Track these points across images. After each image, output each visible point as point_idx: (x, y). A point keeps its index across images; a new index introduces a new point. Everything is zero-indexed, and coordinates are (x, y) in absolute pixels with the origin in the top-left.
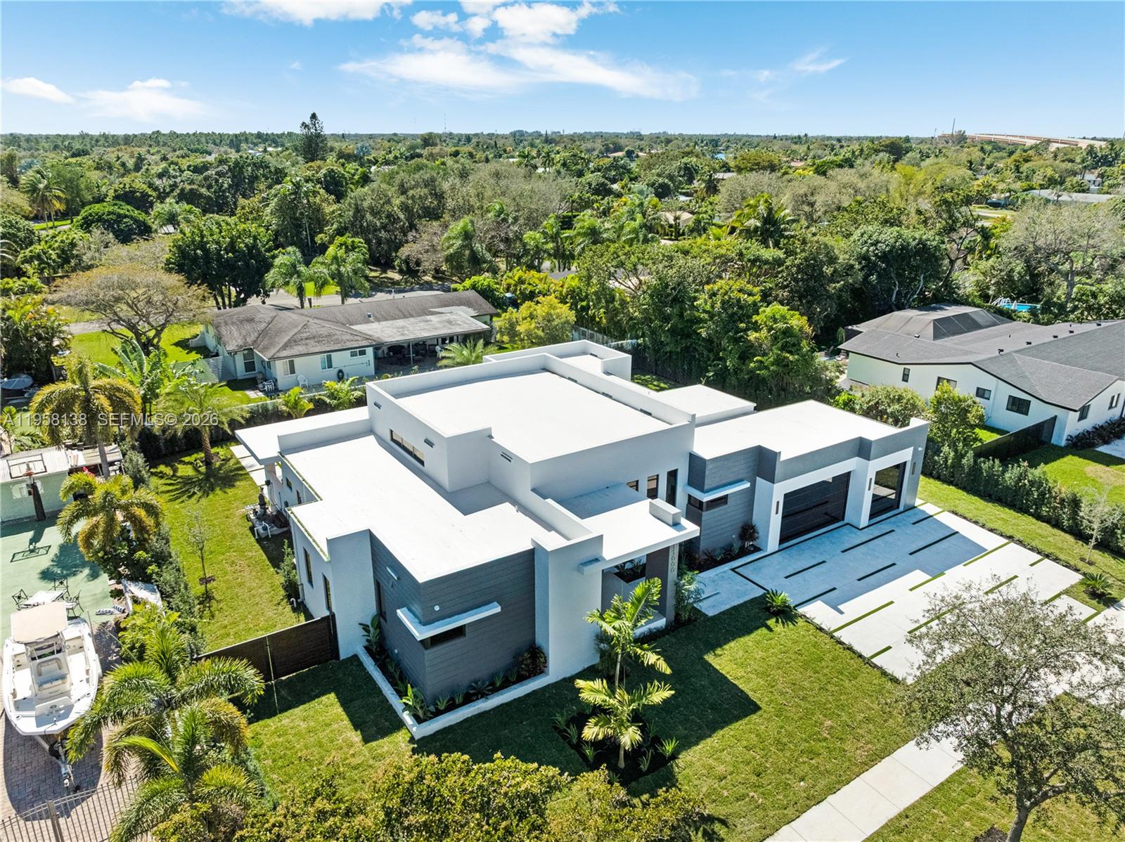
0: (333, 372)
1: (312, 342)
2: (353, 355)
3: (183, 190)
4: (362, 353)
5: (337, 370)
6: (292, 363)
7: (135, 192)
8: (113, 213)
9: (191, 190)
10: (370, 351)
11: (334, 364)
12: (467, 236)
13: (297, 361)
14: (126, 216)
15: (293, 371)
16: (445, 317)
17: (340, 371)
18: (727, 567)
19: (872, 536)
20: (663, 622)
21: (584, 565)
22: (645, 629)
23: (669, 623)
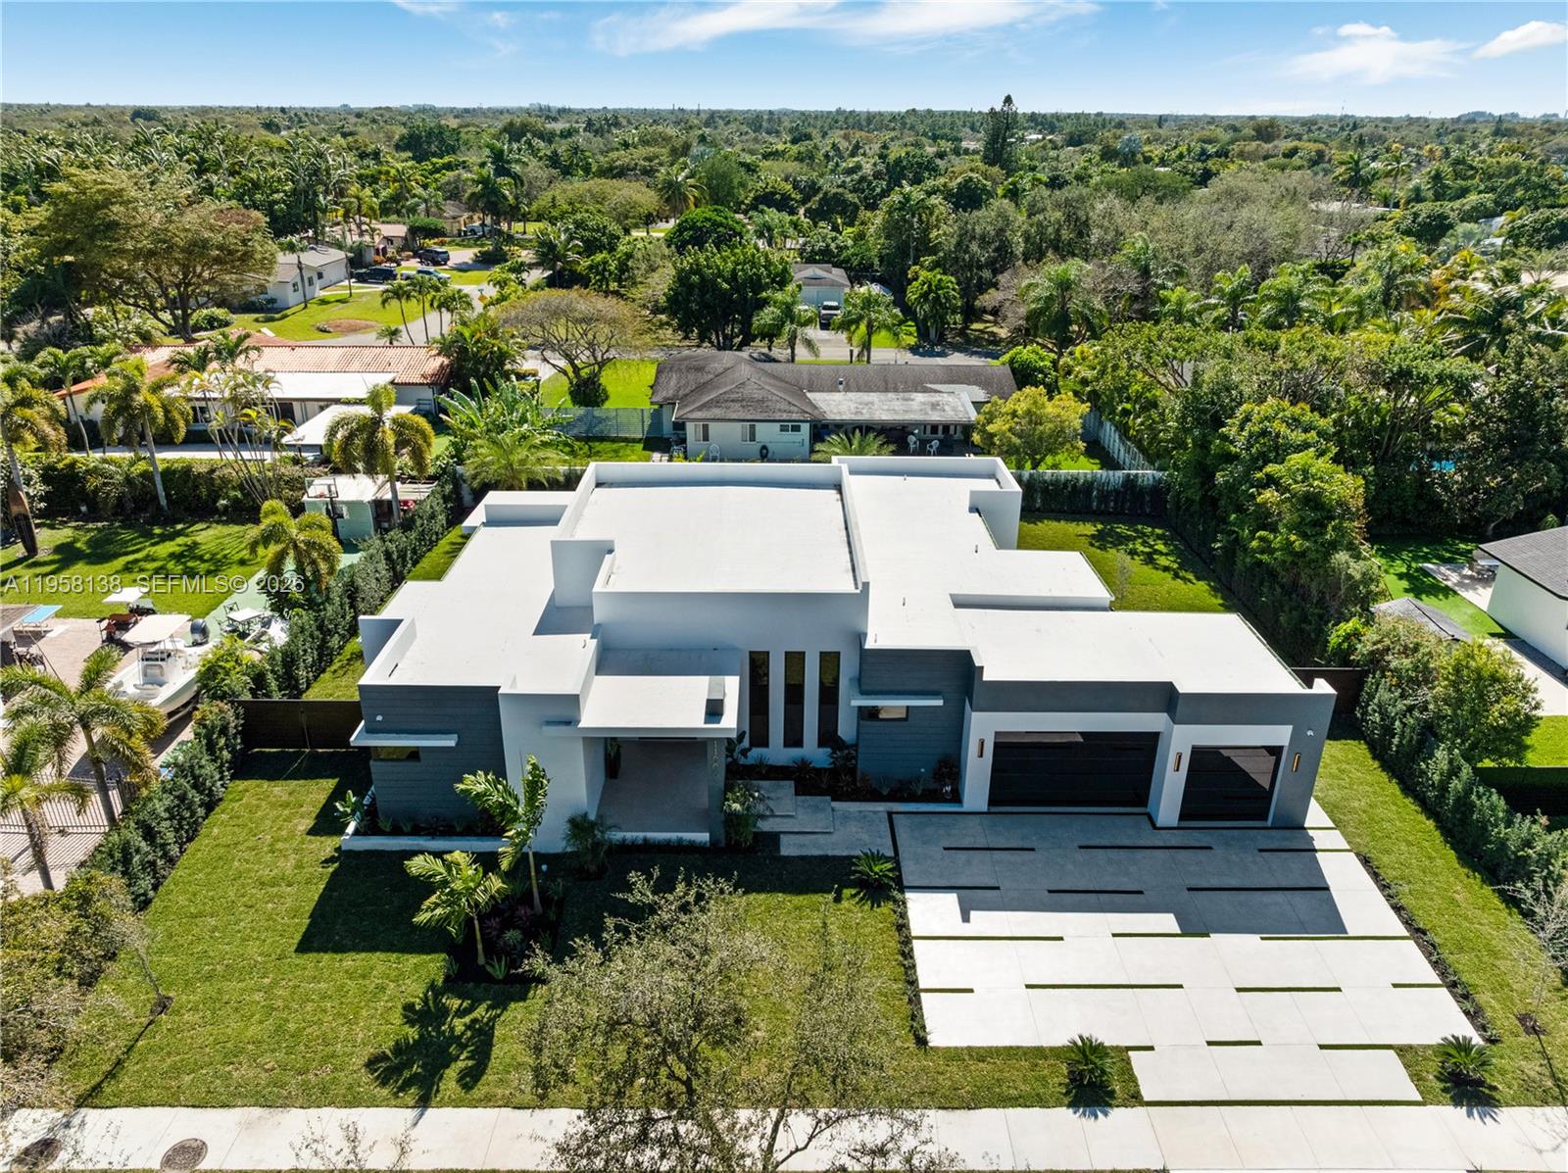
0: (755, 447)
1: (737, 405)
2: (784, 429)
3: (826, 194)
4: (796, 429)
5: (759, 446)
6: (706, 428)
7: (775, 193)
8: (709, 220)
9: (836, 194)
10: (805, 428)
11: (758, 437)
12: (1065, 286)
13: (712, 426)
14: (721, 225)
15: (706, 438)
16: (936, 398)
17: (764, 447)
18: (881, 807)
19: (1161, 844)
20: (703, 837)
21: (549, 723)
22: (673, 836)
23: (713, 842)
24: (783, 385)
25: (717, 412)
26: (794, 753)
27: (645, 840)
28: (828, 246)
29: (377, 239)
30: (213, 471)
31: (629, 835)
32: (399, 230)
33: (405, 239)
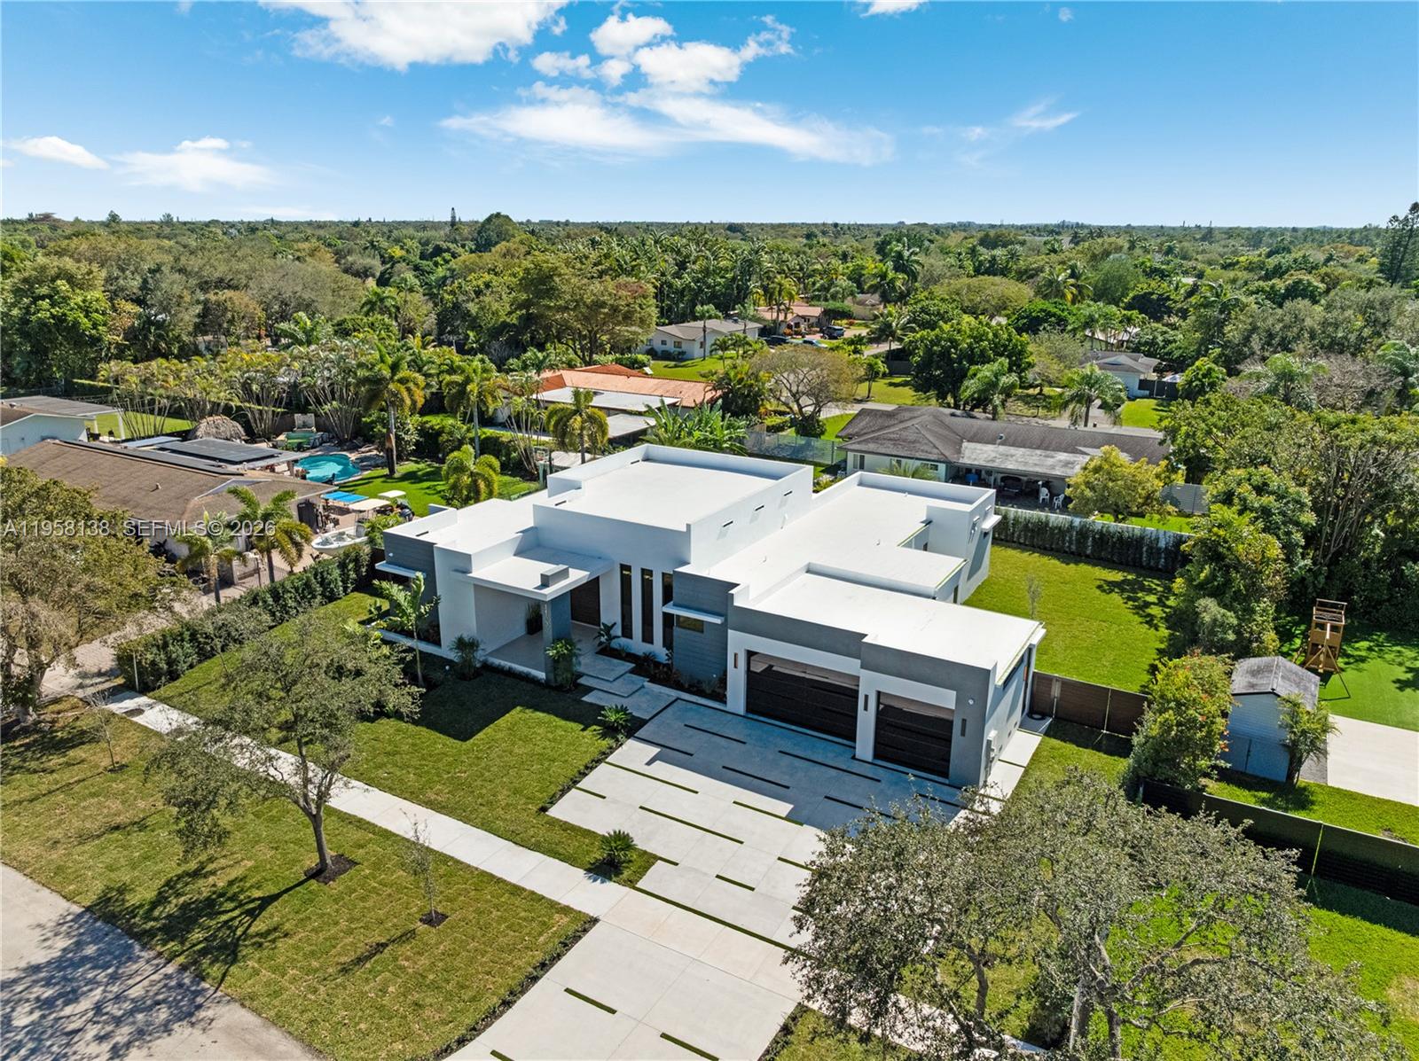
4: (934, 468)
6: (862, 459)
10: (942, 468)
13: (867, 456)
18: (674, 693)
19: (845, 768)
20: (542, 675)
21: (457, 571)
22: (525, 669)
23: (548, 680)
24: (946, 433)
25: (871, 447)
26: (647, 648)
27: (510, 668)
28: (1155, 338)
29: (790, 317)
30: (510, 441)
31: (503, 663)
32: (815, 311)
33: (818, 318)
